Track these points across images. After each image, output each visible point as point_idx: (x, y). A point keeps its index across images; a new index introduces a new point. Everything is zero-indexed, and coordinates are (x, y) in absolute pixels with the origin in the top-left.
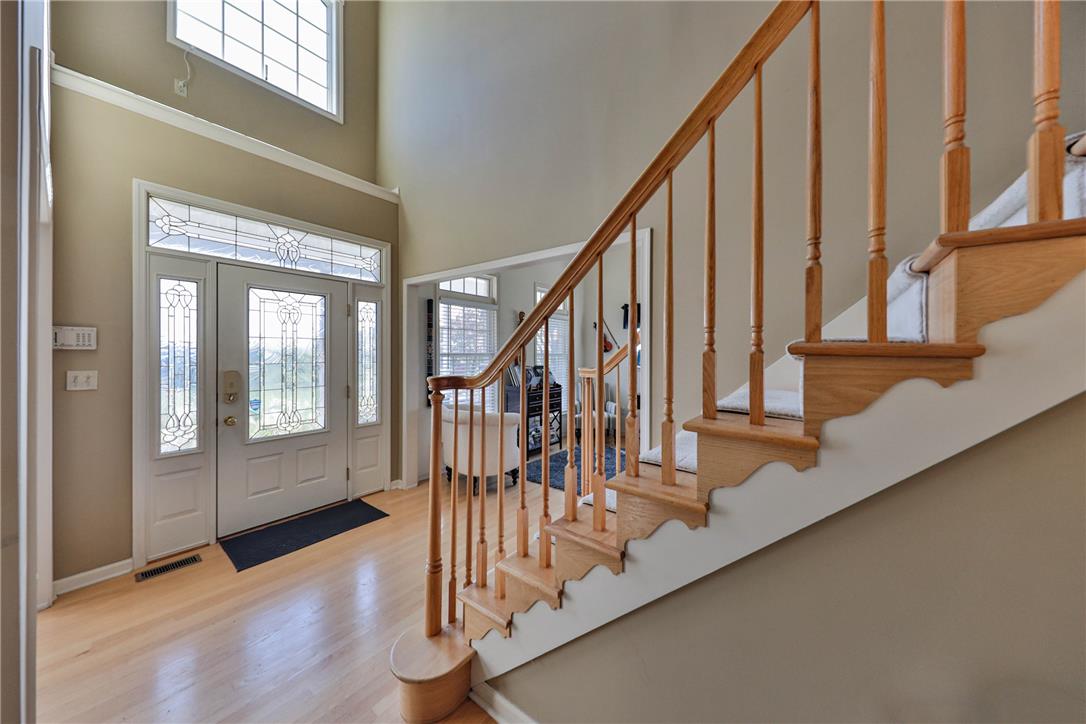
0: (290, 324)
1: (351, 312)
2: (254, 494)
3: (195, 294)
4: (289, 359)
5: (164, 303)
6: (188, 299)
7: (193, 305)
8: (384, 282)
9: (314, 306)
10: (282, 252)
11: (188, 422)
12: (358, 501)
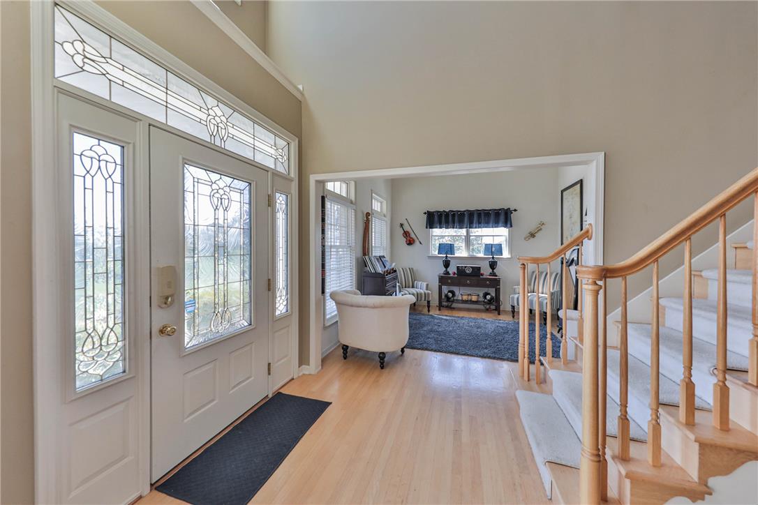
0: (221, 210)
1: (271, 202)
2: (190, 414)
3: (119, 161)
4: (221, 250)
5: (78, 169)
6: (111, 167)
7: (117, 177)
8: (292, 175)
9: (241, 192)
10: (212, 126)
11: (113, 339)
12: (278, 395)
